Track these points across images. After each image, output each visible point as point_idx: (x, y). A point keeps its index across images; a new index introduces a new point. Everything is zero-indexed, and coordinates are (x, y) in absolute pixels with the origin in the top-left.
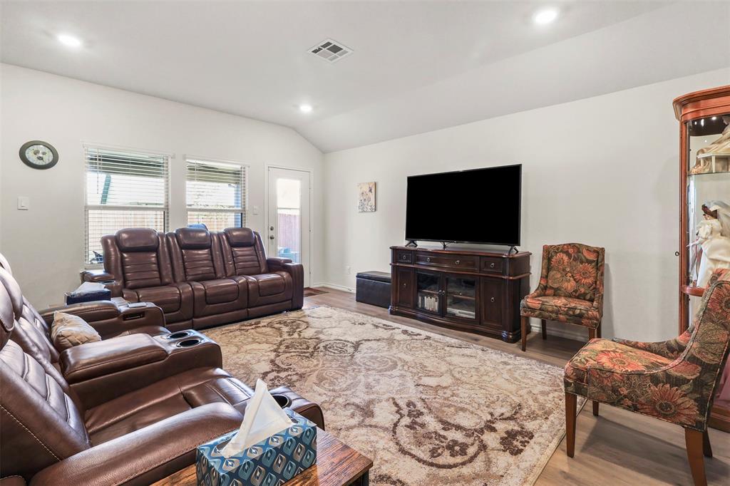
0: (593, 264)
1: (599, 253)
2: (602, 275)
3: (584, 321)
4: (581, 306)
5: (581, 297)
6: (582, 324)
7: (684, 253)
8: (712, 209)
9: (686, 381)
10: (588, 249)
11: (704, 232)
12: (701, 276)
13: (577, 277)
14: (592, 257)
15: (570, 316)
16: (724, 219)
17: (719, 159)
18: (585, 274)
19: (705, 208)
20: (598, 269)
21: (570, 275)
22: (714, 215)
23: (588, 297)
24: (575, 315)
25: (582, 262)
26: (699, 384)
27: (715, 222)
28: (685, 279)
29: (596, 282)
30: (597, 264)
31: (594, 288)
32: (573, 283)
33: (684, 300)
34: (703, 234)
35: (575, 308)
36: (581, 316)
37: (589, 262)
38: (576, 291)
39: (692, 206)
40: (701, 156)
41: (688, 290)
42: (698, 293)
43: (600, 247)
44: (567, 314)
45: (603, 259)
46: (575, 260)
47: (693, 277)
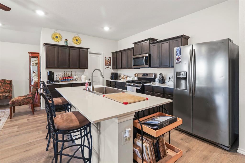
0: (9, 84)
1: (11, 81)
2: (12, 86)
3: (8, 97)
4: (7, 94)
5: (7, 92)
6: (7, 98)
7: (30, 79)
8: (34, 72)
9: (31, 97)
10: (7, 80)
11: (33, 75)
12: (33, 83)
13: (5, 88)
14: (9, 82)
15: (4, 97)
16: (36, 73)
17: (35, 63)
18: (7, 87)
19: (33, 71)
20: (10, 85)
21: (2, 88)
22: (35, 73)
23: (8, 92)
24: (5, 97)
25: (6, 84)
26: (32, 97)
27: (35, 74)
28: (30, 84)
29: (10, 88)
30: (10, 84)
31: (10, 90)
32: (3, 90)
33: (30, 87)
34: (33, 76)
35: (6, 95)
36: (7, 96)
37: (8, 84)
38: (4, 92)
39: (31, 71)
40: (33, 63)
41: (31, 86)
42: (32, 86)
43: (11, 80)
44: (3, 97)
45: (12, 83)
46: (4, 84)
47: (32, 84)
